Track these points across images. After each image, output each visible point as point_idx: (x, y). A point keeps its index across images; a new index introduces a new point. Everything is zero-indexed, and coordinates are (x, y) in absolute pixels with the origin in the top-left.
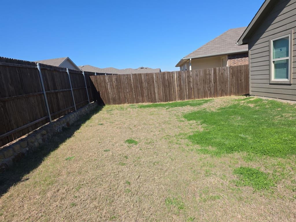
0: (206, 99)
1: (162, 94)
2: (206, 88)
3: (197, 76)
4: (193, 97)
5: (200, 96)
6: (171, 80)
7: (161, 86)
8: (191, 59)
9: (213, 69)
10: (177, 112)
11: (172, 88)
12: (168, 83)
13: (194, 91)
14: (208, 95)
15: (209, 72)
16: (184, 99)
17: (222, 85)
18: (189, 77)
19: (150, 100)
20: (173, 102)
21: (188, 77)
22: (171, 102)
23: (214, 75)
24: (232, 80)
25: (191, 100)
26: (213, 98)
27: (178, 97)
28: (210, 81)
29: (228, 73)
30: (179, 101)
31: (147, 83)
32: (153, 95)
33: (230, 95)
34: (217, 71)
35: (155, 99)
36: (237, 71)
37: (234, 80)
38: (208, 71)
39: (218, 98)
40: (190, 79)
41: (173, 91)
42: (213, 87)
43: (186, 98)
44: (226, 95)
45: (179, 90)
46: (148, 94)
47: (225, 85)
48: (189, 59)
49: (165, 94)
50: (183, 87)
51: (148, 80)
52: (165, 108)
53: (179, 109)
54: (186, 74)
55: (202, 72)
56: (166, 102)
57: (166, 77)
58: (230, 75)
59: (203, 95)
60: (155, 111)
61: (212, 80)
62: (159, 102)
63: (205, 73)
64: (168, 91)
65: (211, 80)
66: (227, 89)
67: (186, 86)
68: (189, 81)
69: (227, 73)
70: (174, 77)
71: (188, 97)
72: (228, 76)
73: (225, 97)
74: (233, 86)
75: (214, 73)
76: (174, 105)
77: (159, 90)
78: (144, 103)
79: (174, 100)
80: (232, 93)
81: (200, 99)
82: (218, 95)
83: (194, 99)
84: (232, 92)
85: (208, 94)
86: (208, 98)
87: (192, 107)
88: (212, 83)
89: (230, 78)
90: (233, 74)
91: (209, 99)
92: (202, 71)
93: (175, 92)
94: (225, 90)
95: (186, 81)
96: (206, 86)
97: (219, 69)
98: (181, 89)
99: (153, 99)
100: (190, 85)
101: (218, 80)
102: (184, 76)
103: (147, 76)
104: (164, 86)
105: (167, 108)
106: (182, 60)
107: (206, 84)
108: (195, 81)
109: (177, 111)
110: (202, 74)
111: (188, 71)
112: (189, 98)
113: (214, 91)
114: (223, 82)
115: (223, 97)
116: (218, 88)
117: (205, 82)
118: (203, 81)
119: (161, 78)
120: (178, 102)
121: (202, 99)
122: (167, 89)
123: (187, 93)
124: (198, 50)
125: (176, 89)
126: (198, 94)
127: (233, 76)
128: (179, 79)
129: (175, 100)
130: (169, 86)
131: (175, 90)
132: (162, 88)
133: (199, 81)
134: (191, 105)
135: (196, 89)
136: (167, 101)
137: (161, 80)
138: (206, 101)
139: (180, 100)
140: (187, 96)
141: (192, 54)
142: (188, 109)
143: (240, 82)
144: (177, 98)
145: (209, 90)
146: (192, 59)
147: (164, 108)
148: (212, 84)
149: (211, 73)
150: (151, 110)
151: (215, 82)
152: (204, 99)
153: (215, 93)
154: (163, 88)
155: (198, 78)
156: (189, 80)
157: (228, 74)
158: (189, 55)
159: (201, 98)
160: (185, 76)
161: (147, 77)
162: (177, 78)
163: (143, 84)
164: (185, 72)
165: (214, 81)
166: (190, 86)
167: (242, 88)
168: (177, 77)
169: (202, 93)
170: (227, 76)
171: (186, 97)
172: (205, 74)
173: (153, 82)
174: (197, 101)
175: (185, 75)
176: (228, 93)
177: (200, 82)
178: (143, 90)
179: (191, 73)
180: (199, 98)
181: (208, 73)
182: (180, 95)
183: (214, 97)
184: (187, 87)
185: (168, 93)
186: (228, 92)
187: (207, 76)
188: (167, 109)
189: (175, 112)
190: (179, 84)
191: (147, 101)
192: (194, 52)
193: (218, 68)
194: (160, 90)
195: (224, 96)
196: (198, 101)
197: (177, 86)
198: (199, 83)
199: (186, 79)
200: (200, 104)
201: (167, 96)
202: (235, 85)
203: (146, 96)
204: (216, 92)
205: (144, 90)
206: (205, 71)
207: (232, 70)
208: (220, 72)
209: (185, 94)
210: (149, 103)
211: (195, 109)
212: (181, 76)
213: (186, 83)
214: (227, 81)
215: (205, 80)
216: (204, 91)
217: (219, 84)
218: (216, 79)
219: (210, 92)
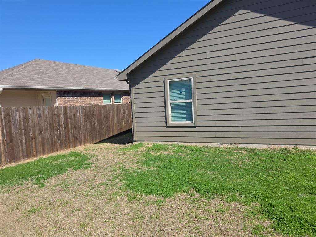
3: (40, 117)
4: (35, 152)
5: (46, 149)
9: (62, 107)
13: (36, 143)
14: (58, 147)
15: (58, 111)
16: (18, 160)
17: (75, 130)
21: (25, 118)
23: (64, 117)
24: (86, 124)
27: (5, 157)
28: (60, 126)
29: (81, 114)
30: (9, 165)
34: (68, 111)
36: (90, 112)
37: (88, 123)
38: (56, 110)
40: (28, 123)
42: (64, 135)
43: (21, 158)
44: (80, 145)
45: (8, 144)
47: (79, 131)
50: (15, 136)
54: (21, 113)
55: (47, 111)
58: (84, 117)
59: (50, 148)
61: (62, 123)
65: (61, 124)
66: (80, 136)
67: (21, 134)
68: (27, 126)
69: (80, 115)
71: (25, 154)
74: (87, 131)
75: (64, 114)
80: (86, 141)
84: (86, 139)
85: (58, 145)
88: (62, 127)
89: (83, 121)
90: (86, 116)
92: (47, 109)
94: (79, 137)
95: (21, 126)
96: (54, 134)
97: (70, 109)
98: (11, 141)
100: (29, 133)
101: (69, 123)
102: (16, 116)
107: (54, 130)
108: (37, 125)
110: (47, 115)
112: (27, 156)
113: (66, 140)
114: (77, 127)
115: (77, 148)
116: (70, 135)
117: (53, 127)
118: (50, 125)
120: (6, 167)
123: (24, 146)
125: (2, 141)
126: (43, 146)
127: (86, 119)
128: (7, 121)
133: (43, 125)
135: (39, 140)
139: (10, 162)
140: (23, 152)
143: (93, 126)
144: (3, 159)
145: (58, 139)
148: (62, 129)
149: (61, 113)
151: (66, 127)
155: (43, 121)
159: (48, 153)
160: (20, 117)
162: (2, 120)
164: (19, 110)
165: (64, 125)
166: (29, 135)
167: (96, 134)
168: (3, 118)
169: (49, 145)
170: (80, 118)
171: (21, 154)
172: (52, 115)
175: (19, 114)
176: (82, 142)
179: (30, 112)
181: (56, 112)
182: (9, 152)
184: (24, 137)
186: (82, 139)
187: (55, 117)
190: (8, 130)
193: (68, 107)
197: (3, 136)
198: (43, 128)
199: (20, 122)
204: (68, 142)
206: (52, 110)
207: (84, 111)
208: (71, 113)
209: (20, 149)
212: (10, 116)
213: (21, 129)
214: (80, 126)
215: (53, 124)
216: (52, 142)
217: (71, 130)
218: (67, 122)
219: (60, 142)
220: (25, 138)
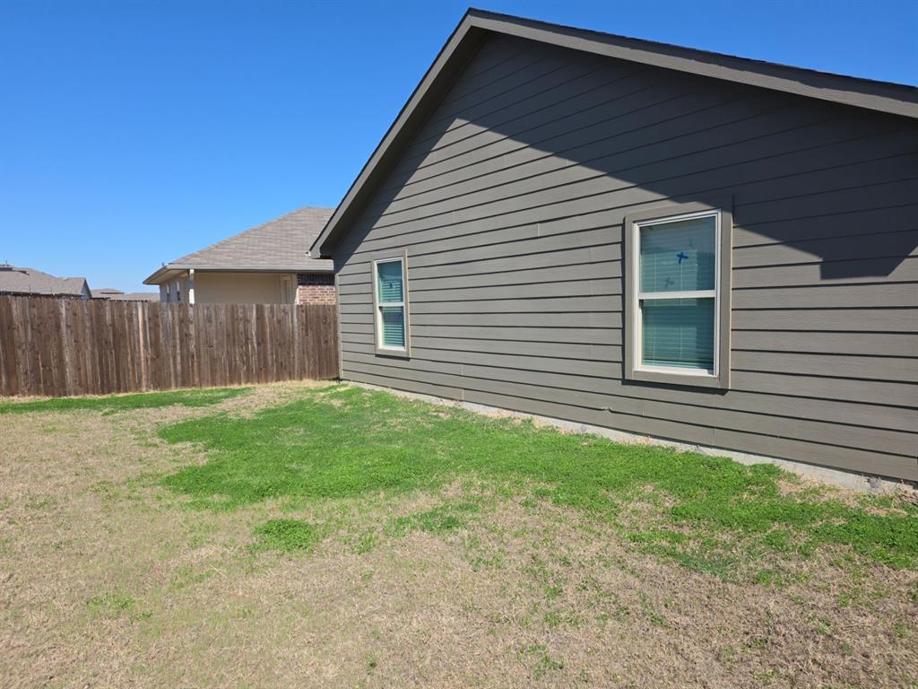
0: (236, 387)
1: (89, 367)
2: (235, 358)
3: (210, 321)
4: (197, 380)
5: (218, 376)
6: (123, 325)
7: (88, 342)
8: (192, 271)
9: (254, 306)
10: (139, 424)
11: (129, 351)
12: (114, 336)
13: (199, 365)
14: (242, 376)
15: (244, 312)
16: (168, 386)
17: (279, 350)
18: (184, 321)
19: (42, 385)
20: (130, 394)
21: (182, 322)
22: (121, 395)
23: (257, 323)
24: (305, 340)
25: (189, 389)
26: (256, 385)
27: (147, 380)
28: (247, 339)
29: (295, 320)
30: (152, 392)
31: (32, 329)
32: (55, 371)
33: (301, 379)
34: (267, 314)
35: (63, 384)
36: (318, 317)
37: (310, 339)
38: (240, 311)
39: (269, 384)
40: (188, 329)
41: (129, 359)
42: (256, 356)
43: (173, 384)
44: (290, 379)
45: (153, 360)
46: (35, 369)
47: (289, 353)
48: (188, 271)
49: (101, 368)
50: (164, 350)
51: (37, 321)
52: (101, 413)
53: (148, 414)
54: (176, 313)
55: (223, 312)
56: (103, 393)
57: (108, 317)
58: (301, 327)
59: (226, 375)
60: (60, 422)
61: (252, 334)
62: (76, 394)
63: (233, 316)
64: (111, 359)
65: (250, 337)
66: (292, 362)
67: (175, 347)
68: (186, 335)
69: (292, 322)
70: (135, 320)
71: (180, 379)
72: (296, 330)
73: (289, 382)
74: (308, 354)
75: (258, 318)
76: (131, 403)
77: (78, 356)
78: (15, 398)
79: (133, 387)
80: (305, 373)
81: (219, 388)
82: (270, 378)
83: (201, 386)
84: (304, 369)
85: (242, 372)
86: (240, 383)
87: (190, 408)
88: (252, 343)
89: (299, 334)
90: (306, 326)
91: (243, 386)
92: (224, 307)
93: (139, 365)
94: (288, 364)
95: (174, 334)
96: (235, 353)
97: (272, 309)
98: (158, 356)
99: (52, 385)
100: (188, 346)
101: (268, 336)
102: (168, 316)
103: (34, 307)
104: (99, 341)
105: (106, 410)
106: (164, 270)
107: (234, 345)
108: (203, 334)
109: (142, 420)
110: (223, 317)
111: (184, 306)
112: (184, 384)
113: (259, 365)
114: (284, 343)
115: (281, 383)
116: (269, 358)
117: (234, 340)
118: (228, 336)
119: (87, 318)
120: (146, 393)
121: (224, 387)
122: (111, 353)
123: (179, 367)
124: (217, 247)
125: (142, 355)
126: (213, 371)
127: (307, 331)
128: (152, 324)
129: (138, 387)
130: (117, 345)
131: (140, 358)
132: (89, 348)
133: (214, 335)
134: (187, 403)
135: (205, 359)
136: (109, 392)
137: (88, 325)
138: (234, 393)
139: (155, 388)
140: (176, 376)
141: (196, 256)
142: (175, 414)
143: (323, 345)
144: (144, 383)
145: (243, 363)
146: (196, 271)
147: (95, 412)
148: (253, 348)
149: (251, 316)
150: (45, 418)
151: (261, 342)
152: (228, 387)
153: (262, 373)
154: (96, 350)
155: (213, 328)
156: (185, 330)
157: (294, 322)
158: (186, 259)
159: (221, 384)
160: (173, 319)
161: (35, 311)
162: (144, 322)
163: (16, 332)
164: (172, 307)
165: (257, 339)
166: (188, 350)
167: (330, 362)
168: (147, 319)
169: (225, 371)
170: (293, 328)
171: (173, 379)
173: (58, 327)
174: (206, 392)
175: (173, 314)
176: (296, 374)
177: (217, 338)
178: (14, 353)
179: (191, 311)
180: (215, 385)
181: (241, 315)
182: (154, 373)
183: (259, 382)
184: (178, 351)
185: (112, 364)
186: (296, 369)
187: (239, 323)
188: (106, 414)
189: (134, 423)
190: (153, 339)
191: (29, 390)
192: (201, 252)
193: (268, 305)
194: (84, 355)
195: (284, 380)
196: (212, 391)
197: (145, 346)
198: (215, 341)
199: (174, 328)
200: (212, 401)
201: (108, 375)
202: (311, 353)
203: (26, 373)
204: (264, 369)
205: (20, 352)
206: (233, 310)
207: (304, 315)
208: (273, 317)
209: (172, 370)
210: (37, 397)
211: (197, 413)
212: (157, 316)
213: (174, 338)
214: (293, 342)
215: (234, 335)
216: (230, 365)
217: (272, 349)
218: (264, 333)
219: (247, 369)
220: (181, 354)
